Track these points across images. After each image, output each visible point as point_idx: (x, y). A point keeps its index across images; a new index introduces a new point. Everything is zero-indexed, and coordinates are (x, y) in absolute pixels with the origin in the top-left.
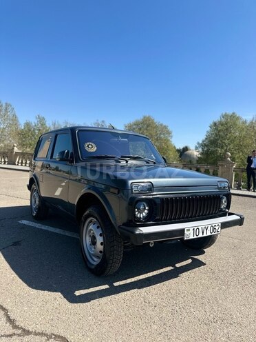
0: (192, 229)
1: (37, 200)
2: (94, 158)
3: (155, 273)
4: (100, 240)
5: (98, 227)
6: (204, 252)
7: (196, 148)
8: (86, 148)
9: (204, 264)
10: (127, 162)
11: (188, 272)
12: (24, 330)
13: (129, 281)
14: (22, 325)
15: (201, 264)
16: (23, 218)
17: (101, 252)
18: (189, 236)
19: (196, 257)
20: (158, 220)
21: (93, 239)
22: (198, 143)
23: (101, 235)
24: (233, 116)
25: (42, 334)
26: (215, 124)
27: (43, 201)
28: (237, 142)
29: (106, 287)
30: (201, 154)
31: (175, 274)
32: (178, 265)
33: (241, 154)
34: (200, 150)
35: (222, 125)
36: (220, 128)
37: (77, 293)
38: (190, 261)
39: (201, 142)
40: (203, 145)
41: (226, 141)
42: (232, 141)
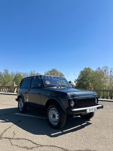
0: (89, 109)
1: (22, 104)
2: (49, 86)
3: (76, 127)
4: (57, 115)
5: (56, 111)
6: (90, 120)
7: (75, 82)
8: (46, 83)
9: (92, 124)
10: (61, 87)
11: (87, 126)
12: (41, 145)
13: (68, 130)
14: (39, 144)
15: (90, 124)
16: (15, 112)
17: (58, 120)
18: (88, 111)
19: (88, 122)
20: (77, 107)
21: (54, 115)
22: (75, 80)
23: (57, 114)
24: (89, 68)
25: (47, 146)
26: (82, 72)
27: (26, 104)
28: (91, 79)
29: (61, 132)
30: (77, 84)
31: (83, 127)
32: (82, 124)
33: (93, 84)
34: (77, 82)
35: (85, 72)
36: (84, 73)
37: (52, 135)
38: (86, 123)
39: (76, 79)
40: (78, 80)
41: (87, 79)
42: (89, 78)
